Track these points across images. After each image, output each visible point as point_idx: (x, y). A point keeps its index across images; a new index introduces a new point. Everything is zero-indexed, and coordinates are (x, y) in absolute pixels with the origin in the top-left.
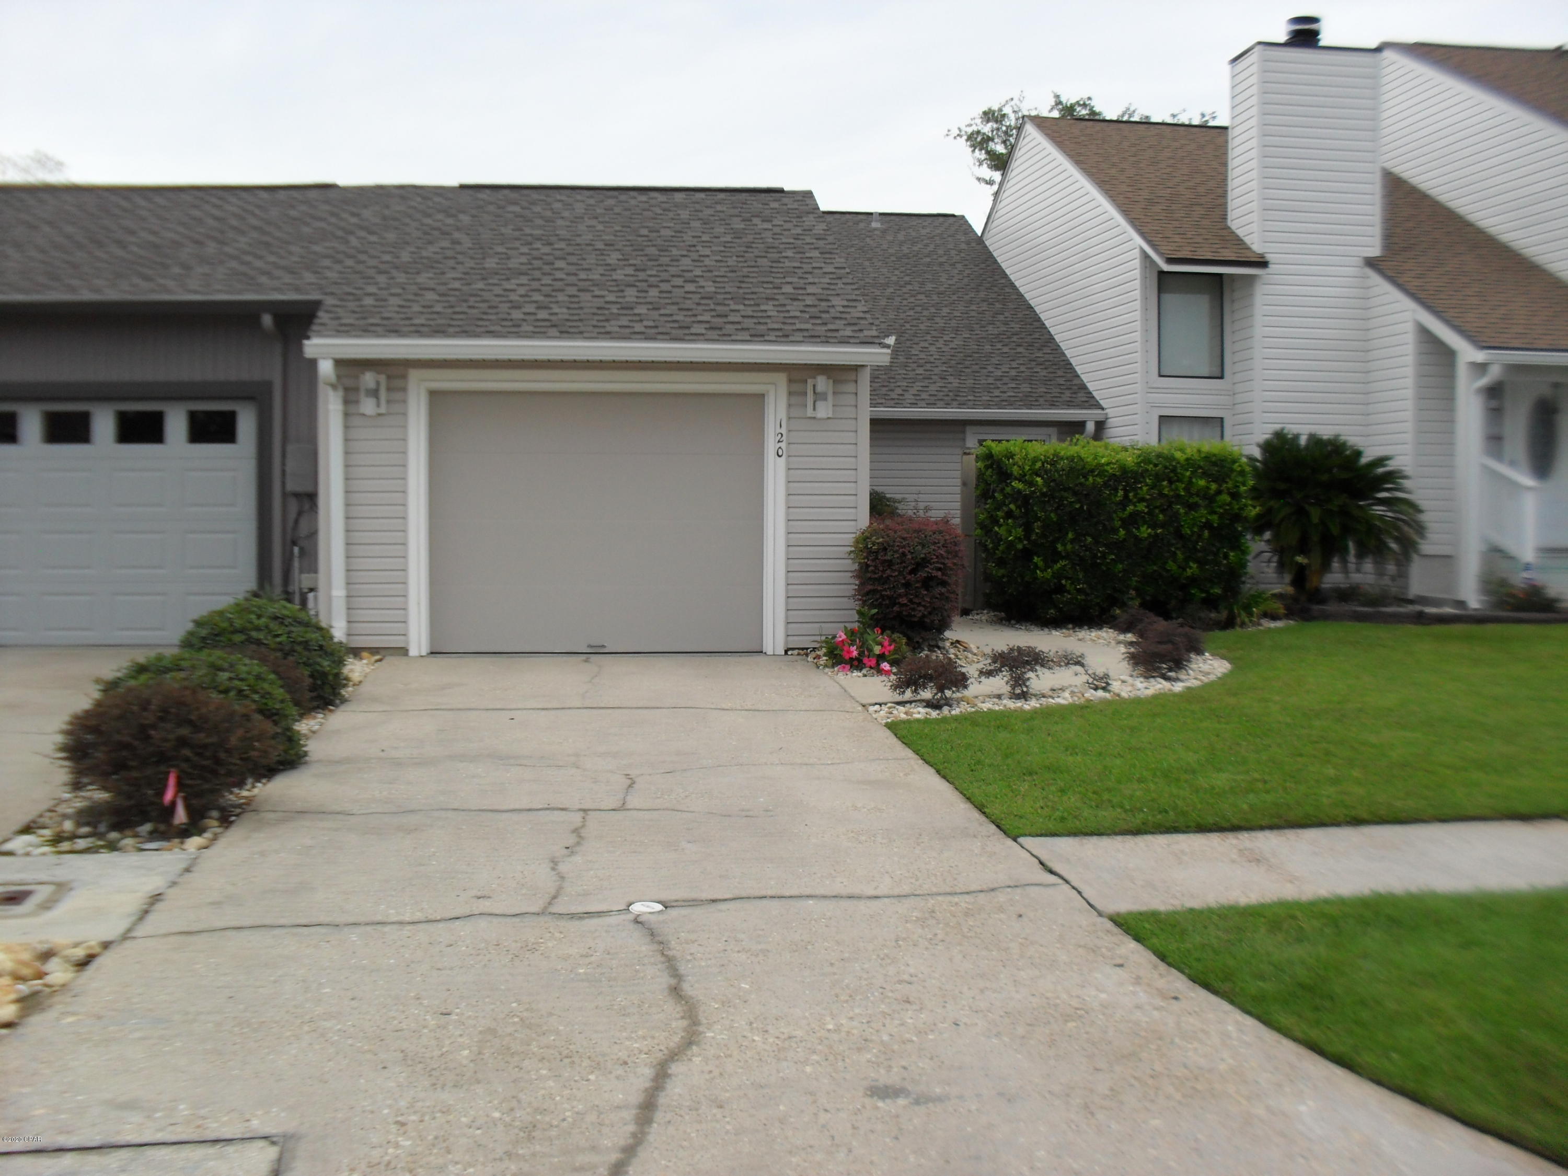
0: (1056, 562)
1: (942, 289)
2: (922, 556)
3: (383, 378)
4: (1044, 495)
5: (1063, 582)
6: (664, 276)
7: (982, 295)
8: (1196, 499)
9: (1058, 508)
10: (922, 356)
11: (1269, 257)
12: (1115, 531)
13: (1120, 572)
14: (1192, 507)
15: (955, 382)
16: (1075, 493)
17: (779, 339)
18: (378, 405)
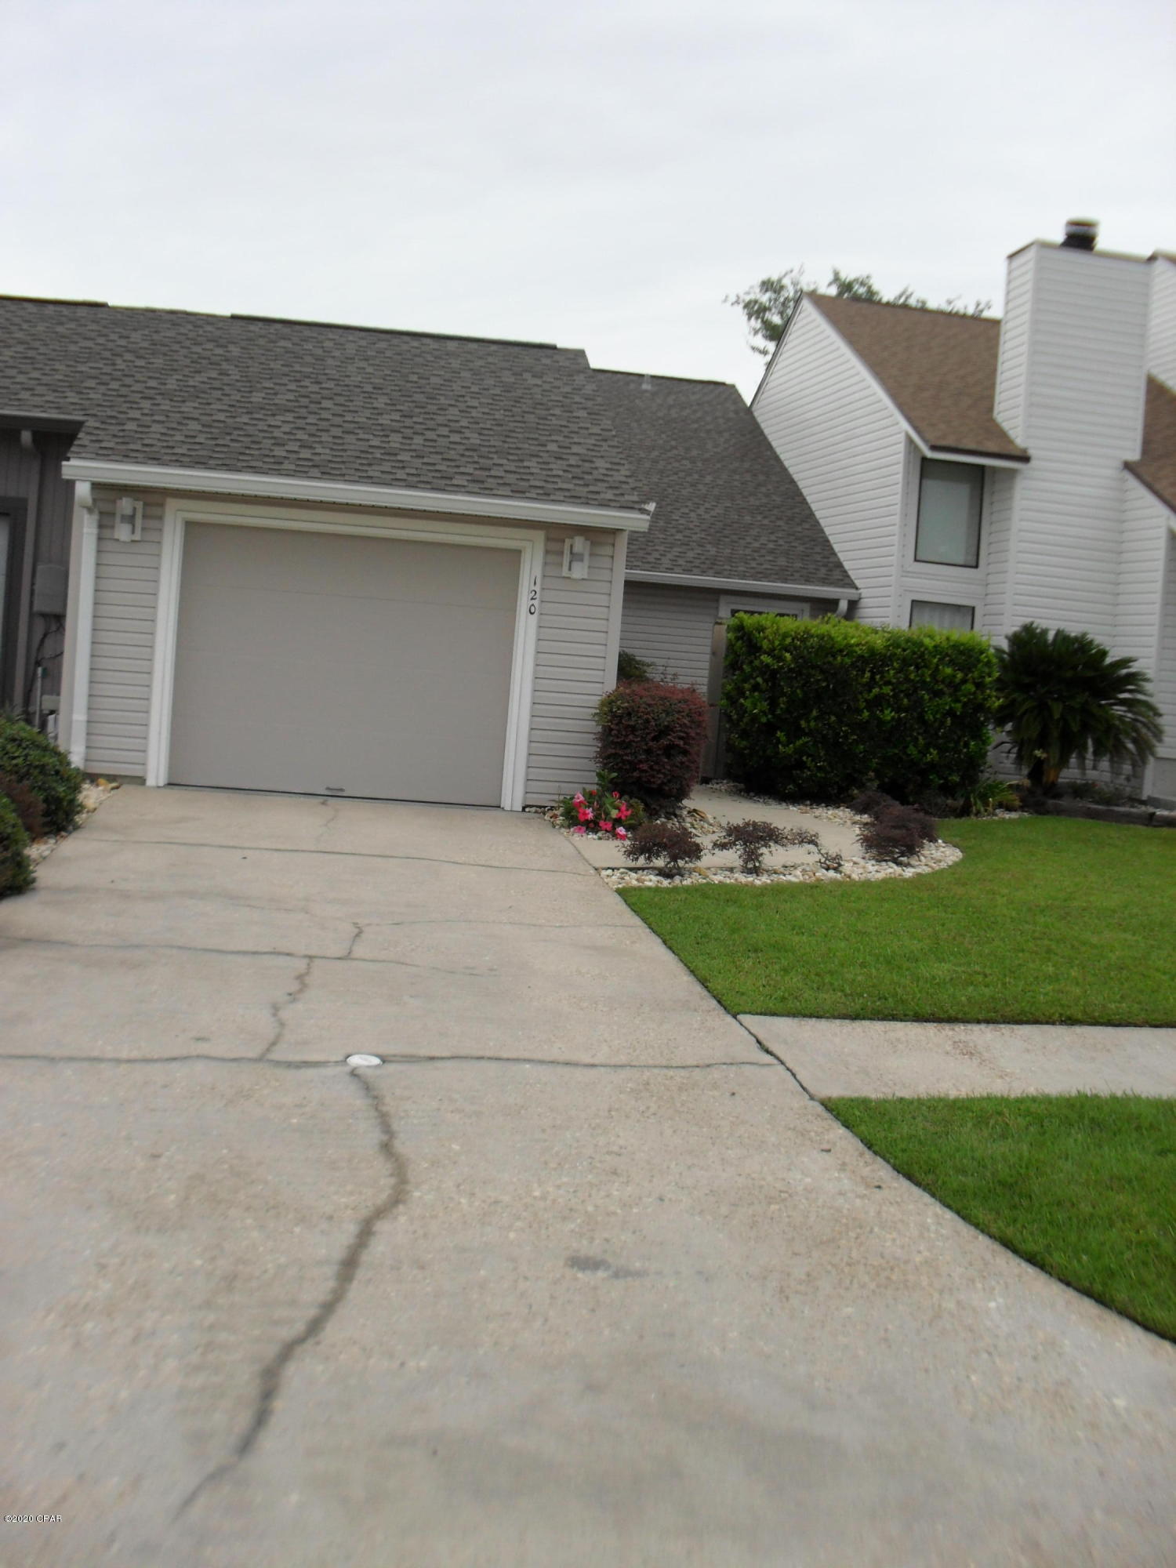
0: (799, 738)
1: (707, 455)
2: (666, 723)
3: (139, 505)
4: (791, 670)
5: (804, 758)
6: (431, 424)
7: (747, 465)
8: (941, 686)
9: (804, 685)
10: (682, 521)
11: (1031, 452)
12: (859, 712)
13: (861, 753)
14: (938, 694)
15: (713, 551)
16: (822, 671)
17: (539, 497)
18: (133, 532)
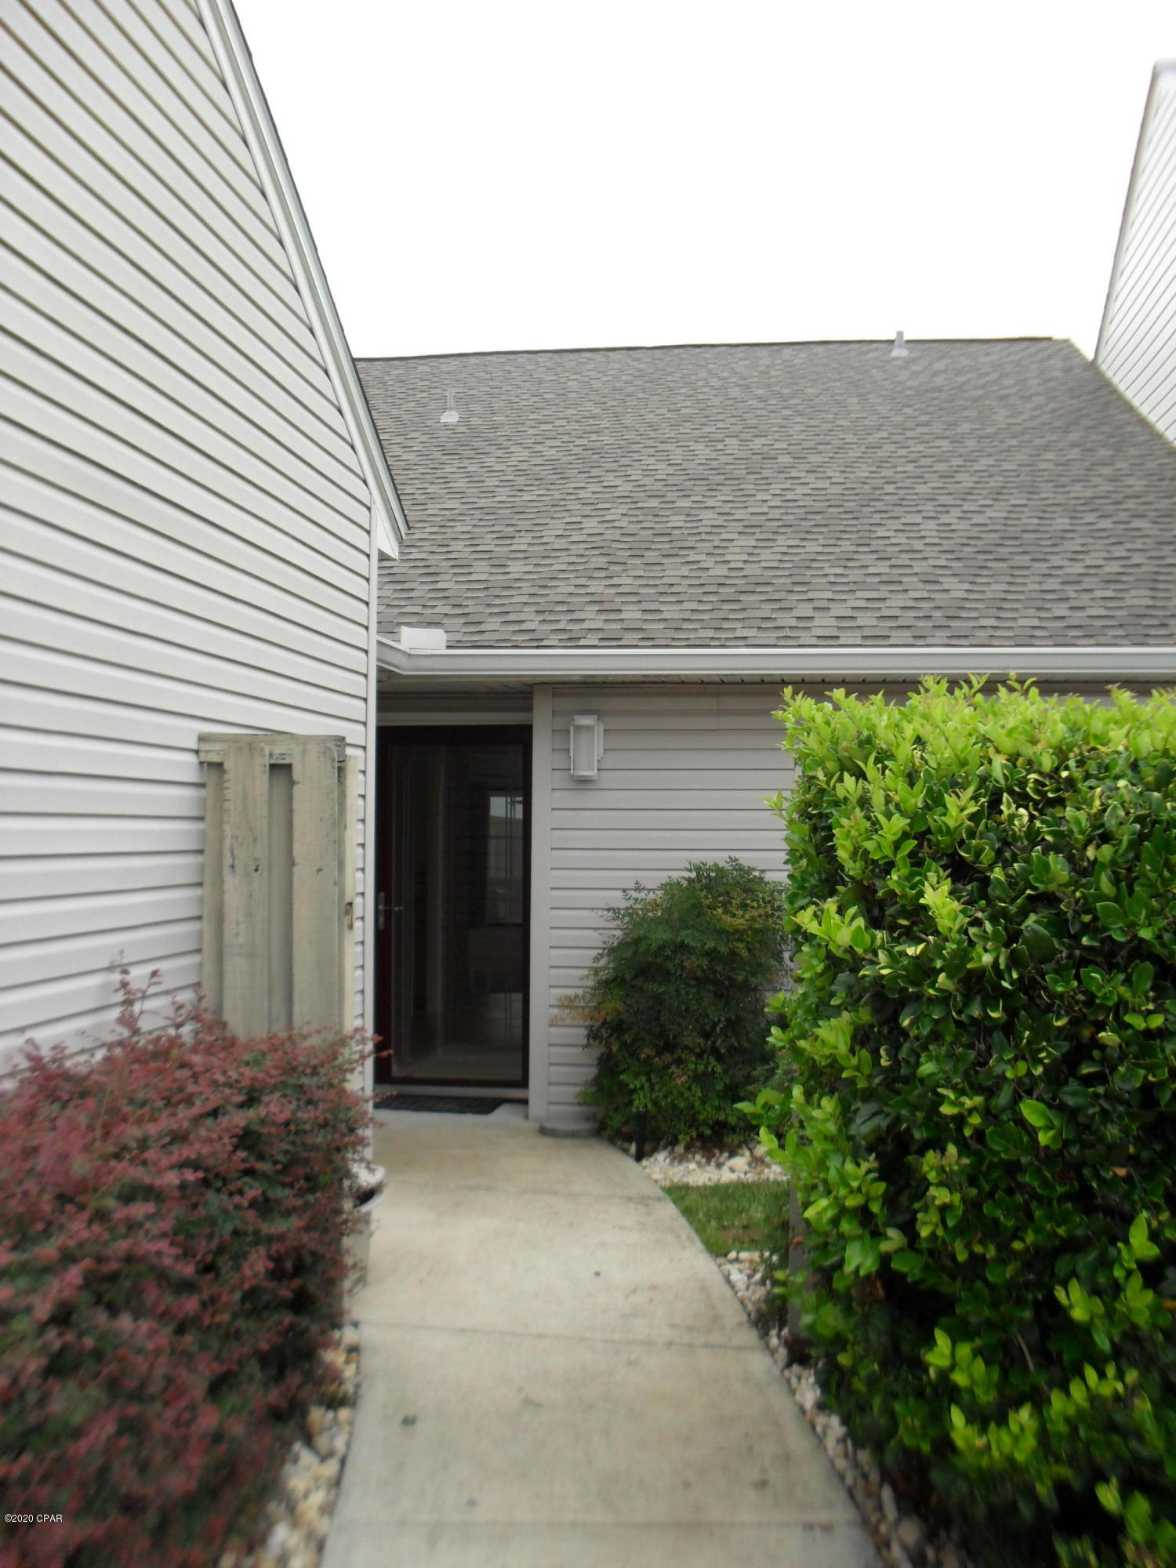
1: (990, 431)
9: (1057, 1075)
10: (901, 539)
15: (957, 589)
